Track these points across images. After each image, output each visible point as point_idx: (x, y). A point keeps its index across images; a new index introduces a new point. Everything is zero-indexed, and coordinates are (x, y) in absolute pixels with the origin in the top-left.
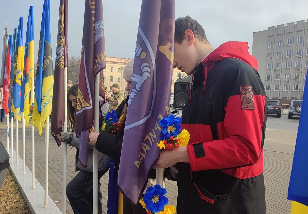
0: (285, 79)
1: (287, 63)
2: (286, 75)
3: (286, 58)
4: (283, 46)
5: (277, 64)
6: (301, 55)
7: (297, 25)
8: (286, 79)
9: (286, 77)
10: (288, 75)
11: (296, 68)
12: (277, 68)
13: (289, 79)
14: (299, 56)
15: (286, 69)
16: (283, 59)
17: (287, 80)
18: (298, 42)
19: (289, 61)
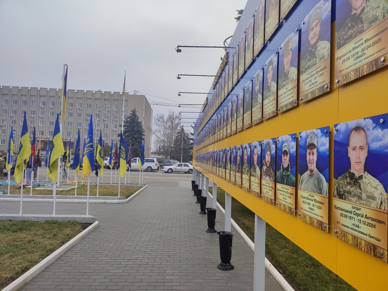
1: (12, 121)
3: (12, 116)
4: (8, 105)
5: (3, 120)
7: (21, 89)
12: (3, 123)
13: (16, 135)
15: (11, 125)
16: (9, 117)
18: (23, 104)
19: (15, 119)
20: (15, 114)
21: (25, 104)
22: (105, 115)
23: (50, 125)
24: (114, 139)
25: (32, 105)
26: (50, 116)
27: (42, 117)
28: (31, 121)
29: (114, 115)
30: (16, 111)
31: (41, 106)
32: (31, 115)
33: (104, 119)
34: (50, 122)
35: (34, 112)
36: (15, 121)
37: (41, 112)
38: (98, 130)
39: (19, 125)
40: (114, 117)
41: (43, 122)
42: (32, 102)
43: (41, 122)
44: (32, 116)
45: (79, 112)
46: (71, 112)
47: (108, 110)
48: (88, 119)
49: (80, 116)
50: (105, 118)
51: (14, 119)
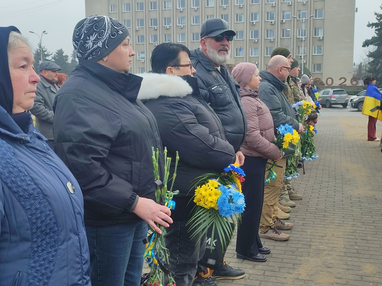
0: (138, 59)
1: (139, 37)
2: (139, 53)
3: (138, 29)
6: (158, 26)
8: (140, 59)
9: (139, 55)
10: (143, 53)
11: (152, 43)
13: (145, 59)
14: (154, 28)
15: (138, 44)
16: (134, 31)
17: (142, 61)
18: (151, 9)
19: (142, 34)
20: (142, 24)
21: (155, 8)
22: (283, 12)
23: (193, 40)
24: (300, 55)
25: (165, 8)
26: (193, 23)
27: (181, 26)
28: (165, 35)
29: (300, 11)
30: (142, 21)
31: (178, 8)
32: (165, 24)
33: (282, 21)
34: (193, 34)
35: (169, 19)
36: (142, 37)
37: (179, 18)
38: (272, 40)
39: (149, 43)
40: (299, 15)
41: (183, 35)
42: (165, 2)
43: (179, 35)
44: (167, 27)
45: (239, 11)
46: (226, 13)
47: (289, 3)
48: (254, 24)
49: (241, 20)
50: (283, 18)
51: (140, 33)
